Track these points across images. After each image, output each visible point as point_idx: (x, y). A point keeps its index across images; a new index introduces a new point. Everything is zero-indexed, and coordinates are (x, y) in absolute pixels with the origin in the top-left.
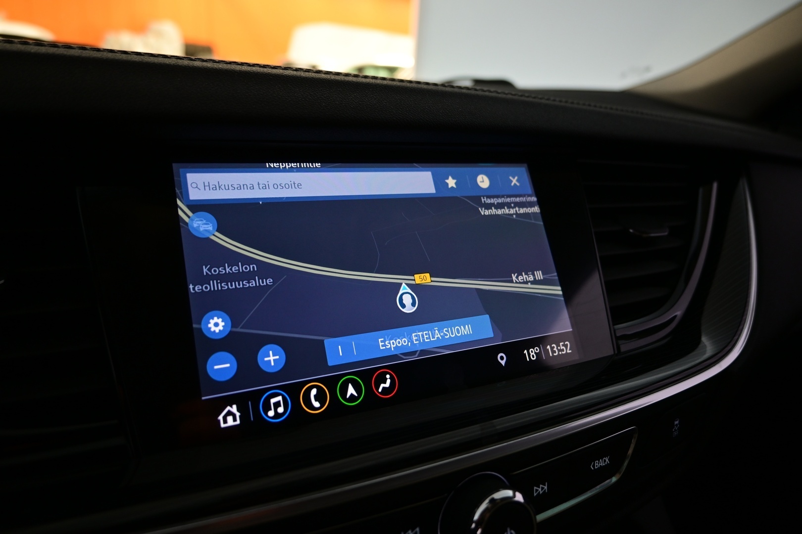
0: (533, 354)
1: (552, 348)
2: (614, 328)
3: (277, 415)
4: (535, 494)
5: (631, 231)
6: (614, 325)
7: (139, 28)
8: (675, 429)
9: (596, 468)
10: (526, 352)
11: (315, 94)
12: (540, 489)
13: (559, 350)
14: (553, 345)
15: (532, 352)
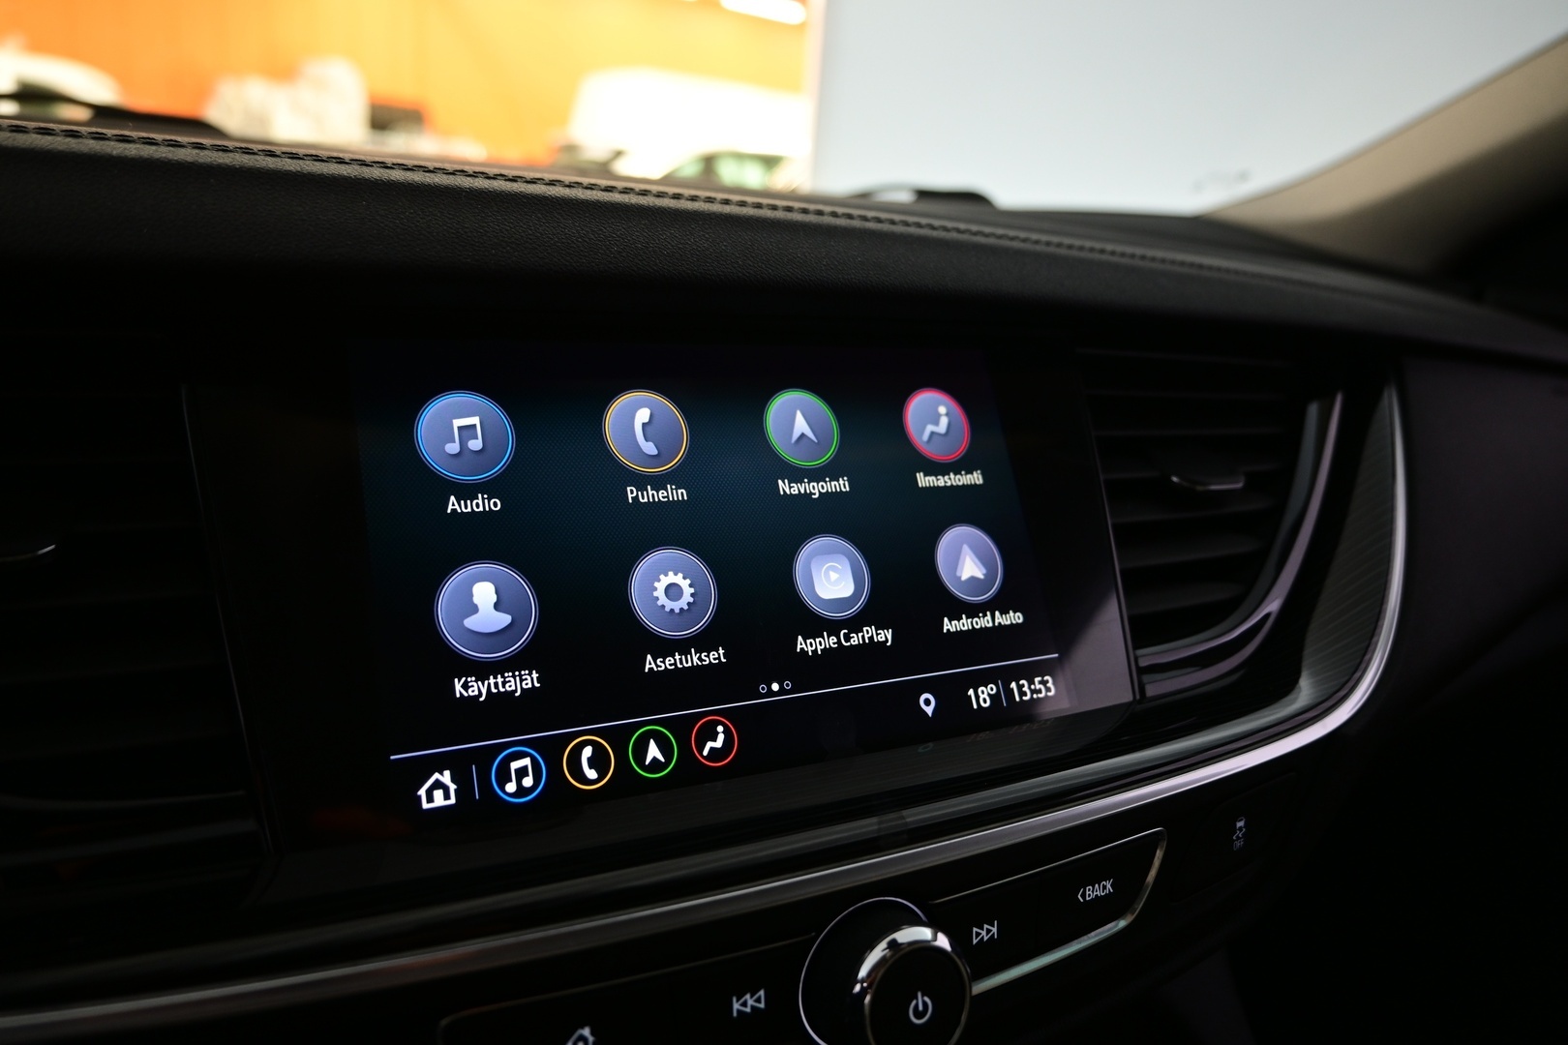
0: (985, 696)
1: (1020, 687)
2: (1134, 654)
3: (521, 791)
4: (975, 942)
5: (1175, 479)
6: (1135, 648)
7: (282, 71)
8: (1238, 836)
9: (1088, 899)
10: (971, 692)
11: (601, 230)
12: (984, 933)
13: (1033, 692)
14: (1021, 682)
15: (983, 692)
